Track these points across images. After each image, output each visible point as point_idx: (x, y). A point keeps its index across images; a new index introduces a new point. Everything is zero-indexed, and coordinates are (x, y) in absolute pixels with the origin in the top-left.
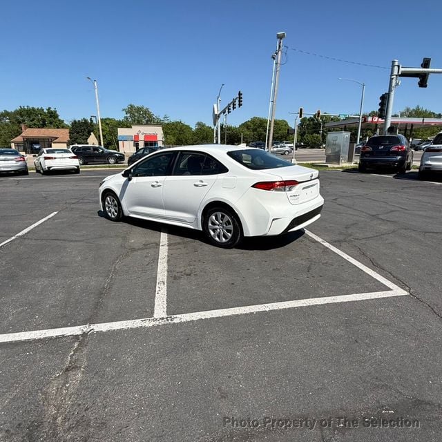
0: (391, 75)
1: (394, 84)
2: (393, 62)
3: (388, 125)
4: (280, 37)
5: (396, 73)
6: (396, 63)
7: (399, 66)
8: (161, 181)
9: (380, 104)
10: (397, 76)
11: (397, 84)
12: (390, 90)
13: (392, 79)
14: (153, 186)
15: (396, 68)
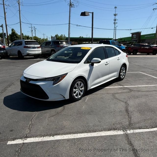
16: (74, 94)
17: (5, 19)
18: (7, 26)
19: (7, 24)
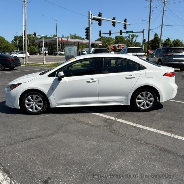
0: (89, 18)
1: (91, 23)
2: (89, 12)
3: (91, 44)
5: (91, 18)
6: (90, 13)
7: (92, 15)
8: (96, 78)
9: (86, 32)
10: (91, 19)
12: (89, 26)
13: (89, 21)
14: (88, 82)
15: (91, 15)
16: (27, 106)
17: (149, 23)
18: (150, 31)
19: (150, 29)
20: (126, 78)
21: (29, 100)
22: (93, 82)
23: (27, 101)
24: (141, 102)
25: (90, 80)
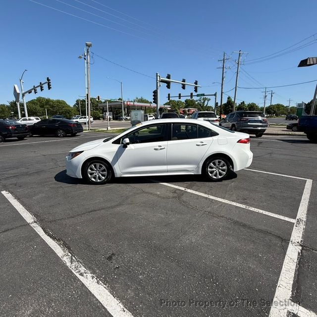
0: (157, 81)
1: (158, 85)
2: (157, 74)
3: (159, 108)
4: (89, 46)
5: (159, 80)
6: (158, 75)
7: (160, 77)
8: (164, 145)
9: (154, 96)
11: (160, 86)
12: (157, 88)
13: (157, 83)
14: (156, 149)
15: (158, 77)
16: (90, 176)
17: (222, 85)
18: (223, 94)
19: (223, 91)
20: (197, 145)
21: (92, 169)
22: (161, 149)
23: (89, 170)
24: (213, 171)
25: (158, 147)
